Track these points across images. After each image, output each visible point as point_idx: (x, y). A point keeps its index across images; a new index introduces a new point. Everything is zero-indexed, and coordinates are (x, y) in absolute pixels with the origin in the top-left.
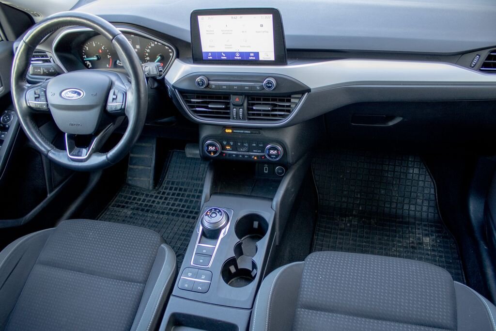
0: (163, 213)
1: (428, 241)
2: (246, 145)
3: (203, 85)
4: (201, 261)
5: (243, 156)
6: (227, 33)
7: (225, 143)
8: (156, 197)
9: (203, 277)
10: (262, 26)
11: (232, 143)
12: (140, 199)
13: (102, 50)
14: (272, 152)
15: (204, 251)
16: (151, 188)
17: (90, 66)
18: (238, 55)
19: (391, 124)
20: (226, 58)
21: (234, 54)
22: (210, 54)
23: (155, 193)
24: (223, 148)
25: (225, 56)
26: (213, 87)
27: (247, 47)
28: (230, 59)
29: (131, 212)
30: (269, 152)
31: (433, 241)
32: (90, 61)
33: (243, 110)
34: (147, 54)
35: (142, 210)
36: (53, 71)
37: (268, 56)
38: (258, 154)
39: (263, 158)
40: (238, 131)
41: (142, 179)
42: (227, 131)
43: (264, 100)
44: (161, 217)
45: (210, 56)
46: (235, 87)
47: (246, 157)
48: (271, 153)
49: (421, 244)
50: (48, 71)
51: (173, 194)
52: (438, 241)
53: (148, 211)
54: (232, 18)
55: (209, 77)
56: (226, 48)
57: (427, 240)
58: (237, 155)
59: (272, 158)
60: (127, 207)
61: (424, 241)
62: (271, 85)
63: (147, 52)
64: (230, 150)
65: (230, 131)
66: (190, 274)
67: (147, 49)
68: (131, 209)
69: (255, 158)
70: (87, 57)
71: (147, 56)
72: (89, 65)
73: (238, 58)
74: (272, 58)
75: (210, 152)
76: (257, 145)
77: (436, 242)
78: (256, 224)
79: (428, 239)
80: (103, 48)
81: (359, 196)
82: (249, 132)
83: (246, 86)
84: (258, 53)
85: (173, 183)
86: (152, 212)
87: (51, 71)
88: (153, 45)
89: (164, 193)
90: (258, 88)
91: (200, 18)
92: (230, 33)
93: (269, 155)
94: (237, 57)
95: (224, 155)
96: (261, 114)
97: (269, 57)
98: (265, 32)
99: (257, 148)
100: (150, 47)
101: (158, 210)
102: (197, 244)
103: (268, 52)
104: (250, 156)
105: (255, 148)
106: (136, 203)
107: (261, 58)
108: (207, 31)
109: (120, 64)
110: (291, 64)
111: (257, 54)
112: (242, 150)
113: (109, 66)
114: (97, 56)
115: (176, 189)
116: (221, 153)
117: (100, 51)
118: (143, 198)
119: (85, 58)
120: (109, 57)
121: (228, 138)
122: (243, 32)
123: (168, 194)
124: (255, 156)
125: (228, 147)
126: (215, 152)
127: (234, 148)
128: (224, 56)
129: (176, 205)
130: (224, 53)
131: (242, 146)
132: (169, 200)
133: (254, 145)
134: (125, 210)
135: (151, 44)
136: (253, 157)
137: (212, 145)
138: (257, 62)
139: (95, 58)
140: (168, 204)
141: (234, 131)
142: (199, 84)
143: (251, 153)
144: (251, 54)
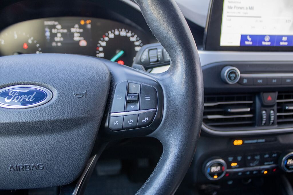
2: (257, 157)
5: (251, 172)
7: (231, 159)
11: (239, 158)
13: (28, 44)
14: (290, 161)
18: (267, 39)
20: (251, 43)
21: (263, 37)
24: (229, 167)
25: (250, 41)
33: (274, 112)
34: (101, 49)
38: (269, 166)
39: (274, 170)
40: (250, 142)
42: (236, 143)
46: (273, 81)
47: (255, 172)
48: (288, 163)
55: (240, 66)
58: (244, 173)
59: (289, 169)
63: (101, 46)
64: (236, 168)
65: (240, 142)
69: (266, 172)
73: (267, 43)
75: (212, 174)
76: (270, 155)
80: (30, 41)
82: (264, 141)
93: (287, 166)
94: (265, 41)
96: (290, 116)
99: (269, 159)
104: (260, 171)
105: (267, 160)
112: (251, 164)
121: (236, 152)
124: (266, 170)
125: (234, 164)
126: (219, 174)
127: (240, 166)
128: (248, 41)
131: (253, 160)
133: (267, 156)
136: (263, 171)
141: (246, 142)
142: (230, 78)
143: (262, 167)
144: (285, 39)
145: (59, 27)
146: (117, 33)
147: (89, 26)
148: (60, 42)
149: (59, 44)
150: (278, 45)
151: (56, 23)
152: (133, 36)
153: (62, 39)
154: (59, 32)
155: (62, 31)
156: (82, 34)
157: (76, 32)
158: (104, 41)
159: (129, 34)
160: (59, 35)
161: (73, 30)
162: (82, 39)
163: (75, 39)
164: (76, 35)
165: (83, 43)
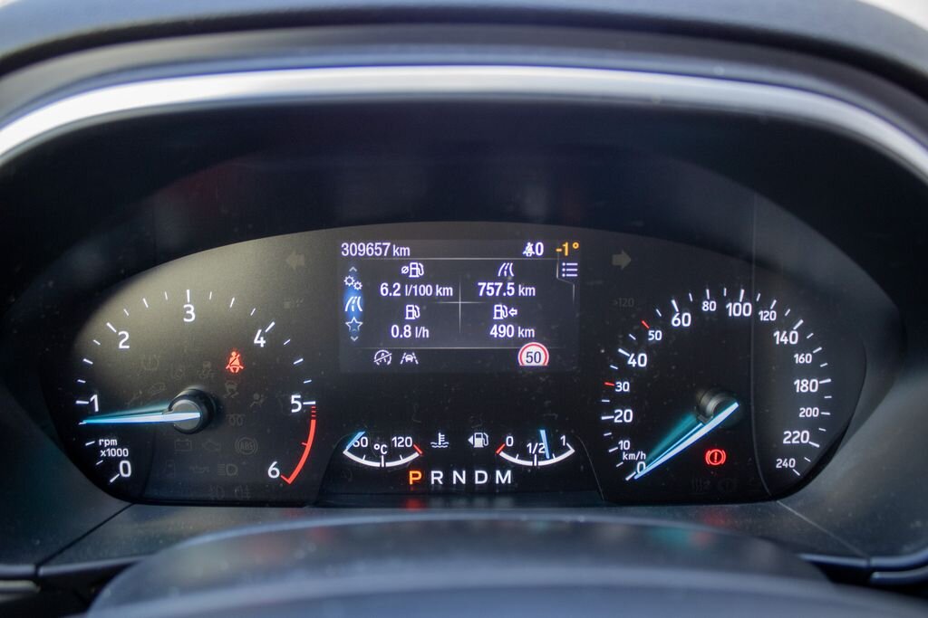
13: (248, 351)
17: (125, 470)
32: (127, 435)
34: (623, 387)
63: (627, 372)
67: (635, 350)
70: (106, 409)
71: (622, 401)
72: (112, 464)
80: (259, 341)
88: (681, 320)
100: (655, 336)
109: (374, 456)
113: (286, 471)
114: (200, 398)
117: (235, 363)
119: (88, 411)
120: (297, 402)
135: (669, 312)
139: (185, 415)
145: (415, 269)
146: (708, 306)
147: (570, 270)
148: (412, 344)
149: (409, 358)
151: (403, 251)
152: (784, 325)
153: (425, 332)
154: (415, 299)
155: (426, 290)
156: (527, 313)
157: (509, 302)
158: (640, 345)
159: (768, 315)
160: (413, 312)
161: (487, 288)
162: (531, 332)
163: (494, 332)
164: (501, 311)
165: (534, 355)
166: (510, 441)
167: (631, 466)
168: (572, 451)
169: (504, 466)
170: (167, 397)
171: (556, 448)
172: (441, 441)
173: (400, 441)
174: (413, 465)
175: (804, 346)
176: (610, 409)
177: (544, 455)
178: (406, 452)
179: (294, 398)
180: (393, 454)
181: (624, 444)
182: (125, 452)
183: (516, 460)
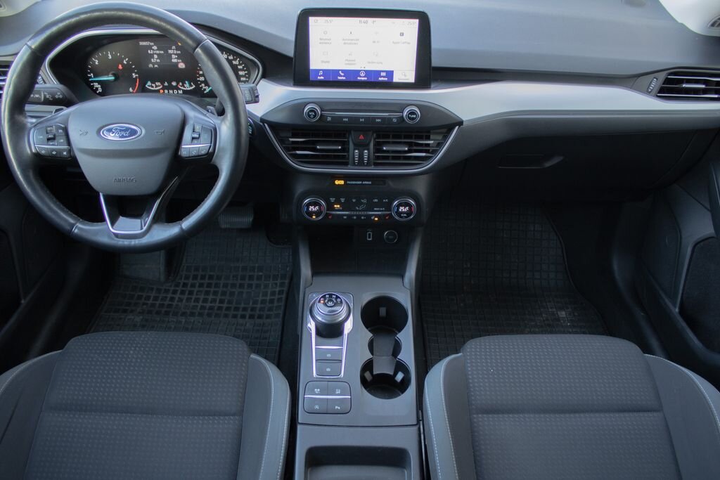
0: (192, 314)
1: (565, 316)
2: (364, 201)
3: (315, 116)
4: (328, 370)
5: (359, 217)
6: (350, 44)
7: (332, 200)
8: (175, 292)
9: (338, 392)
10: (402, 34)
12: (148, 298)
13: (123, 65)
14: (402, 209)
15: (329, 355)
16: (162, 278)
17: (100, 90)
18: (362, 75)
19: (548, 165)
20: (344, 78)
21: (357, 72)
22: (321, 73)
23: (171, 286)
24: (330, 207)
25: (344, 76)
26: (329, 119)
27: (378, 63)
28: (351, 81)
29: (141, 317)
30: (398, 209)
31: (570, 314)
32: (99, 82)
33: (369, 152)
35: (158, 313)
36: (61, 96)
37: (405, 76)
38: (380, 213)
39: (387, 218)
40: (354, 183)
41: (146, 266)
42: (337, 182)
43: (394, 137)
44: (192, 321)
45: (320, 76)
46: (361, 120)
47: (363, 218)
48: (400, 210)
49: (558, 319)
50: (53, 97)
51: (201, 285)
52: (576, 314)
53: (167, 313)
54: (360, 22)
55: (323, 104)
56: (346, 64)
57: (562, 314)
58: (350, 217)
59: (401, 217)
60: (132, 311)
61: (560, 316)
62: (415, 116)
63: (201, 69)
64: (339, 210)
65: (342, 182)
66: (317, 391)
68: (140, 313)
69: (376, 219)
70: (95, 76)
71: (201, 75)
72: (97, 89)
73: (363, 79)
74: (411, 78)
75: (310, 214)
76: (381, 200)
77: (574, 315)
78: (383, 311)
79: (564, 313)
80: (125, 62)
81: (469, 266)
82: (370, 183)
83: (378, 118)
84: (393, 71)
85: (197, 269)
86: (175, 314)
87: (57, 97)
89: (185, 285)
90: (395, 120)
91: (312, 20)
92: (355, 44)
93: (399, 214)
94: (361, 77)
95: (330, 217)
96: (388, 156)
97: (407, 78)
98: (405, 42)
99: (379, 205)
101: (183, 310)
102: (313, 348)
103: (405, 71)
104: (368, 217)
105: (377, 205)
106: (144, 304)
107: (396, 79)
108: (321, 39)
109: (153, 87)
110: (436, 88)
111: (390, 74)
112: (357, 208)
113: (133, 89)
114: (114, 75)
115: (203, 277)
116: (327, 215)
117: (120, 67)
118: (153, 294)
119: (91, 77)
120: (134, 75)
121: (338, 192)
122: (374, 42)
123: (193, 286)
124: (376, 216)
125: (337, 206)
126: (318, 213)
127: (344, 208)
128: (341, 76)
129: (210, 300)
130: (343, 71)
131: (359, 203)
132: (197, 294)
133: (376, 200)
134: (131, 316)
136: (373, 218)
137: (315, 204)
138: (390, 85)
139: (111, 78)
140: (197, 300)
141: (348, 182)
142: (309, 116)
143: (371, 213)
144: (383, 74)
145: (155, 48)
148: (156, 63)
149: (156, 66)
150: (375, 80)
151: (152, 44)
153: (158, 61)
154: (156, 54)
155: (158, 52)
156: (179, 57)
157: (175, 54)
160: (156, 56)
161: (170, 51)
162: (180, 61)
163: (173, 61)
164: (173, 56)
165: (182, 66)
166: (181, 84)
167: (205, 90)
168: (194, 86)
169: (180, 89)
170: (107, 74)
171: (191, 86)
172: (166, 84)
173: (158, 84)
174: (162, 89)
175: (240, 64)
176: (199, 77)
177: (188, 87)
178: (159, 86)
179: (133, 74)
180: (156, 86)
181: (203, 85)
182: (99, 86)
183: (182, 88)
